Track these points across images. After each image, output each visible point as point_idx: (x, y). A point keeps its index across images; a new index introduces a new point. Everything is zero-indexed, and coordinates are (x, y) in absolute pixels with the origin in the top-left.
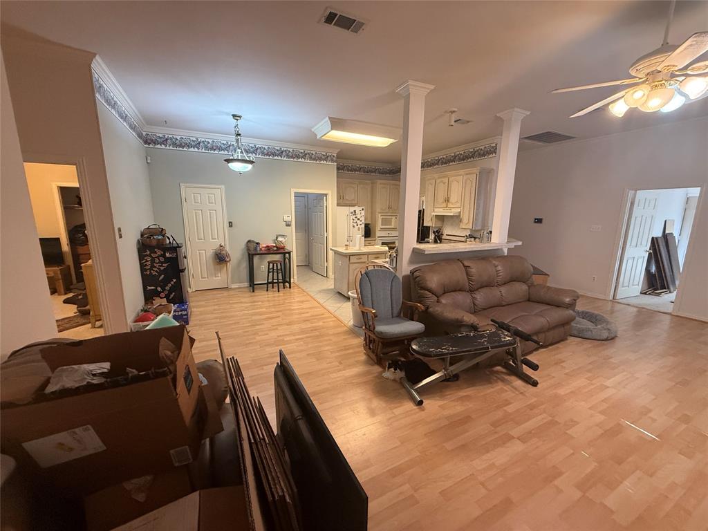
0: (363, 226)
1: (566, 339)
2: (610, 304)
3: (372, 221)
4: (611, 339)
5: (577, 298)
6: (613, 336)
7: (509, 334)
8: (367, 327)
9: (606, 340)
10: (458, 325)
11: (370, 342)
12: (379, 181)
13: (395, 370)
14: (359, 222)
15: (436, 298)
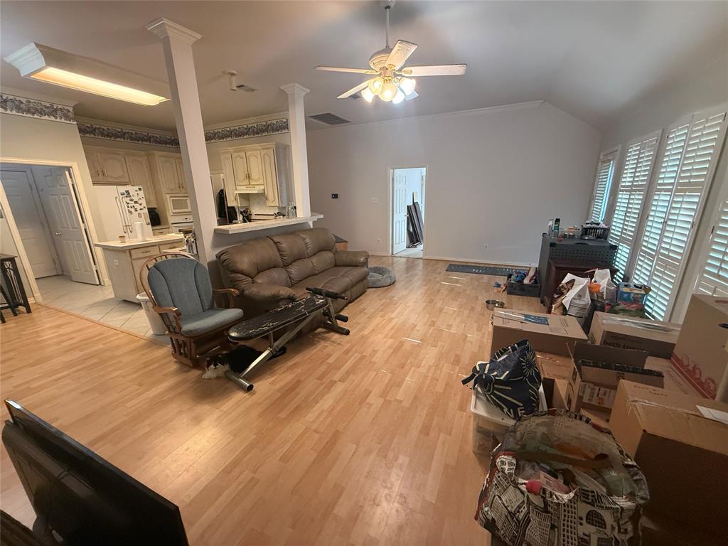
0: (146, 211)
1: (366, 291)
2: (390, 258)
3: (158, 204)
4: (393, 283)
5: (367, 257)
6: (393, 281)
7: (322, 297)
8: (172, 330)
9: (390, 285)
10: (276, 300)
11: (180, 346)
12: (158, 153)
13: (215, 365)
14: (137, 206)
15: (250, 279)
